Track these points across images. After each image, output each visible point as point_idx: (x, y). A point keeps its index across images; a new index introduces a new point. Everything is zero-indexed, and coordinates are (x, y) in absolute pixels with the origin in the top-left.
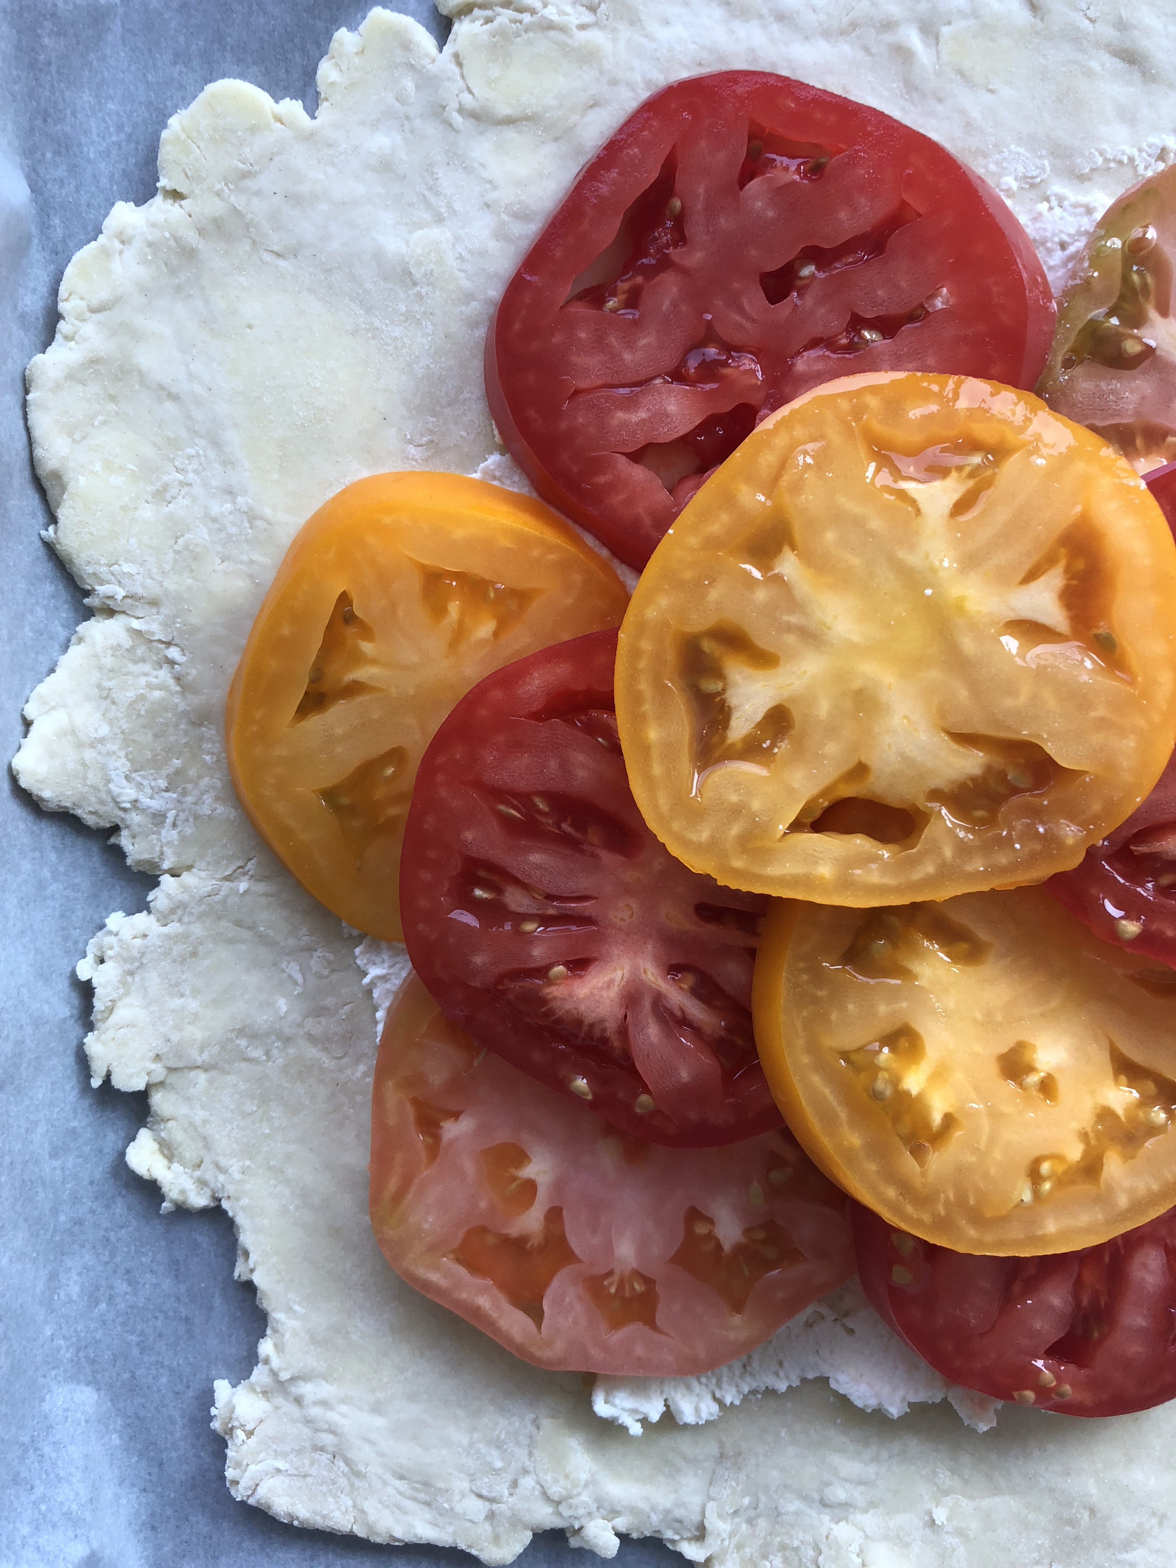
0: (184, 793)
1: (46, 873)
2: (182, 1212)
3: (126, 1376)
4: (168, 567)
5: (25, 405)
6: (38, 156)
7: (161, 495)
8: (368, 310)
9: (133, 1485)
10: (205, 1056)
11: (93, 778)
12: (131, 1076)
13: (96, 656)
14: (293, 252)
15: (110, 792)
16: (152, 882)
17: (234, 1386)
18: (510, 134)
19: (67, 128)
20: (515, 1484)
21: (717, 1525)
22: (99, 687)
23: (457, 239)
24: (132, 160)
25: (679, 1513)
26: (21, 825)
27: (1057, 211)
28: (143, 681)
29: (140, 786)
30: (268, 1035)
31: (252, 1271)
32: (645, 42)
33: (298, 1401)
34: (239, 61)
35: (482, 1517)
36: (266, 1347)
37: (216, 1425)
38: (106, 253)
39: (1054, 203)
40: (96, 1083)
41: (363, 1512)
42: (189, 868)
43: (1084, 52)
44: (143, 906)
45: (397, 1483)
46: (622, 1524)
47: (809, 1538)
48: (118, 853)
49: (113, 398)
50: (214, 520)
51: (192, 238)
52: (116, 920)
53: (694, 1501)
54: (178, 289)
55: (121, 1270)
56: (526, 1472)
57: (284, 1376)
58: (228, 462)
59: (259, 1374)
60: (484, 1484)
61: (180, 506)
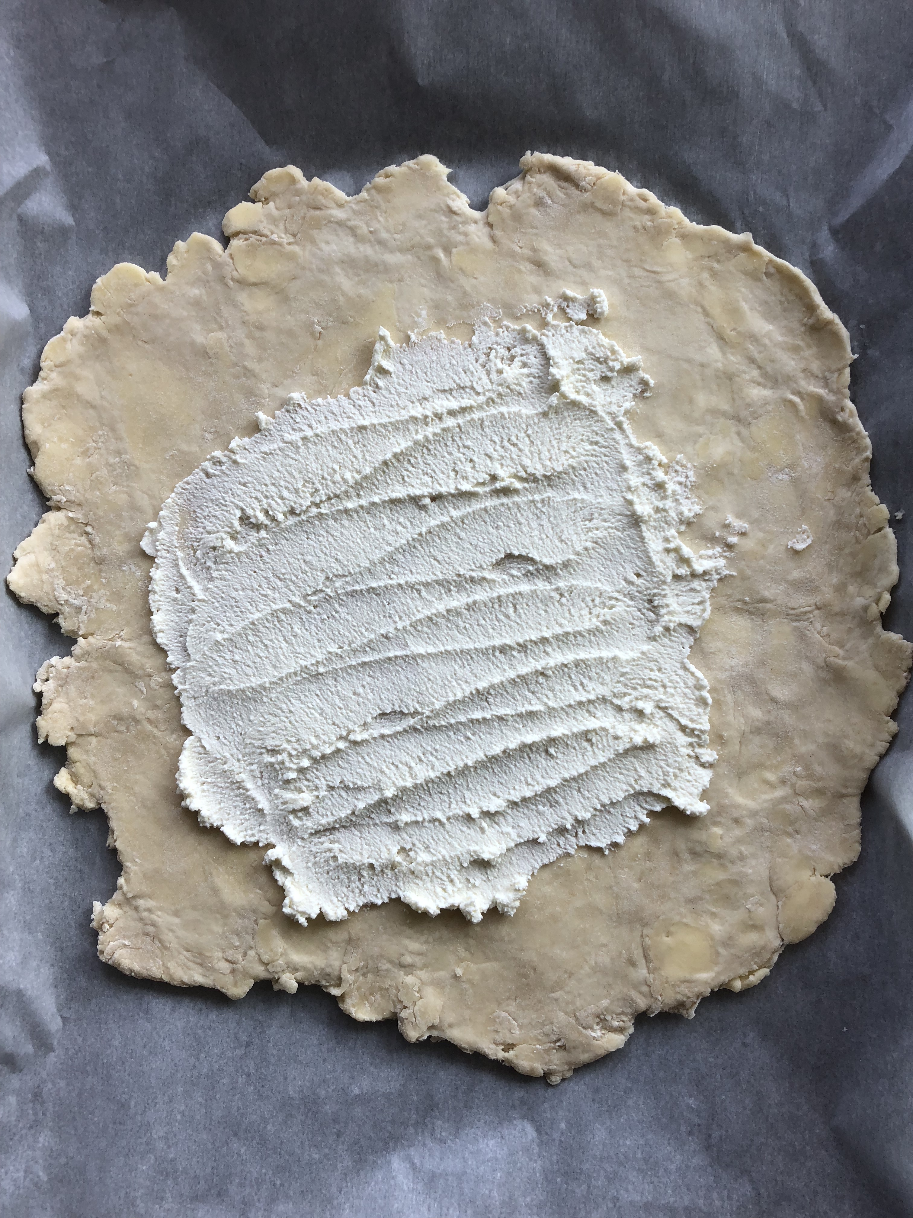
0: (91, 597)
1: (23, 635)
2: (82, 812)
3: (47, 901)
4: (87, 488)
5: (21, 410)
6: (34, 296)
7: (86, 453)
8: (187, 370)
10: (96, 729)
11: (47, 588)
12: (58, 738)
13: (50, 529)
14: (152, 341)
15: (54, 596)
16: (75, 642)
17: (103, 904)
18: (255, 290)
19: (49, 283)
20: (245, 954)
21: (348, 977)
22: (52, 544)
23: (229, 338)
24: (79, 297)
25: (328, 970)
26: (11, 610)
27: (506, 332)
28: (73, 542)
29: (69, 593)
30: (127, 719)
31: (115, 841)
32: (318, 251)
33: (136, 909)
34: (131, 254)
35: (228, 971)
36: (121, 881)
37: (94, 924)
38: (64, 340)
39: (505, 329)
40: (40, 741)
41: (168, 968)
42: (92, 634)
43: (517, 261)
44: (69, 654)
45: (185, 953)
46: (299, 975)
47: (393, 983)
48: (58, 627)
49: (64, 407)
50: (111, 466)
51: (104, 333)
52: (55, 660)
53: (336, 964)
54: (98, 357)
55: (48, 843)
56: (251, 948)
57: (130, 895)
58: (119, 439)
59: (117, 896)
60: (230, 954)
61: (94, 459)
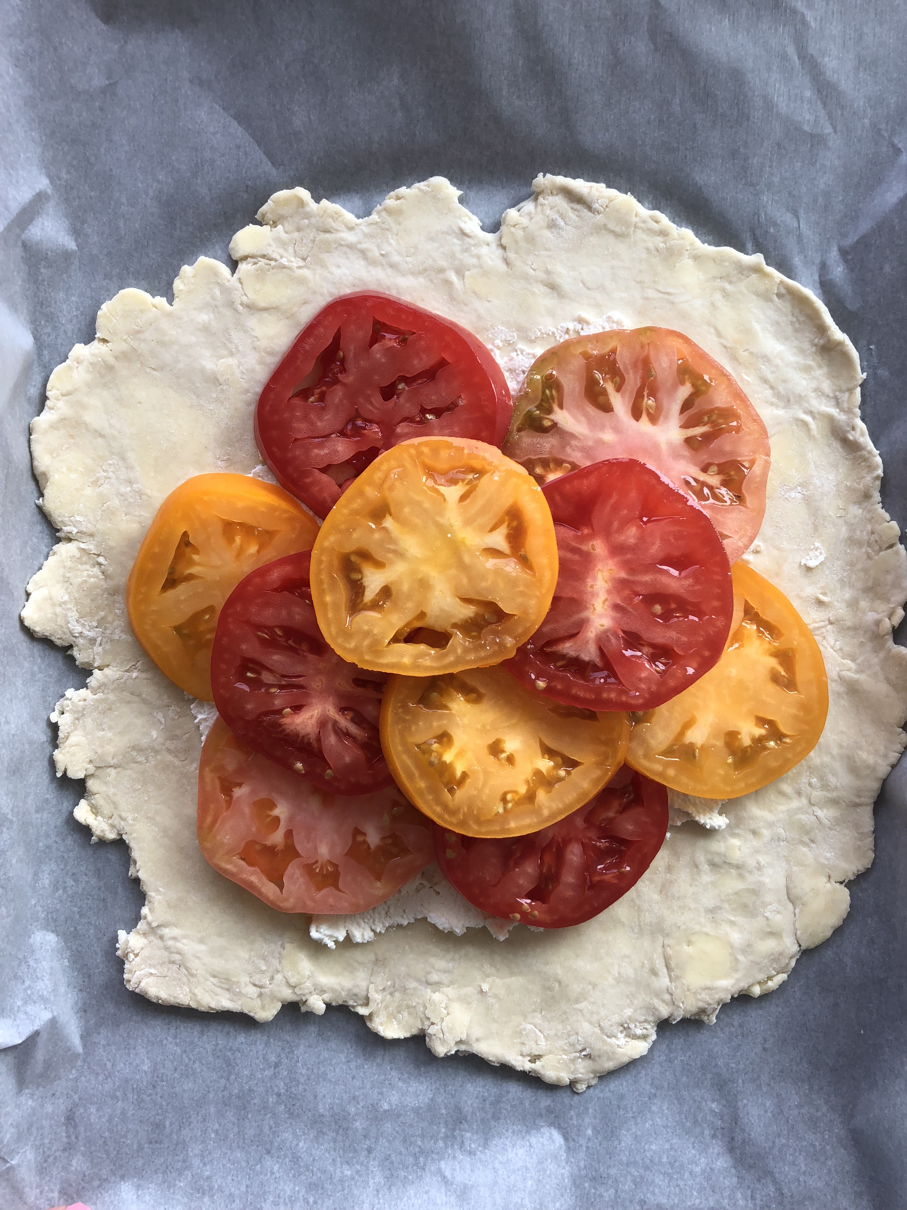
0: (105, 629)
1: (36, 668)
2: (102, 843)
3: (72, 929)
4: (98, 518)
5: (29, 441)
6: (38, 323)
7: (96, 483)
8: (198, 396)
9: (74, 987)
10: (115, 761)
11: (61, 621)
12: (77, 771)
13: (62, 561)
14: (160, 368)
15: (68, 628)
16: (90, 673)
17: (128, 933)
18: (265, 315)
19: (52, 310)
20: (272, 978)
21: (376, 997)
22: (64, 576)
23: (240, 364)
24: (83, 323)
25: (356, 991)
26: (24, 644)
27: (521, 356)
28: (85, 573)
29: (83, 625)
30: (147, 749)
31: (138, 871)
32: (328, 275)
33: (161, 938)
34: (136, 279)
35: (256, 995)
36: (145, 911)
37: (119, 953)
38: (70, 368)
39: (519, 352)
40: (59, 775)
41: (194, 994)
42: (108, 666)
43: (531, 284)
44: (85, 686)
45: (212, 979)
46: (327, 997)
47: (421, 1001)
48: (72, 659)
49: (72, 437)
50: (122, 495)
51: (111, 360)
52: (70, 693)
53: (364, 984)
54: (105, 385)
55: (70, 873)
56: (278, 972)
57: (154, 924)
58: (129, 468)
59: (141, 925)
60: (257, 979)
61: (105, 488)
